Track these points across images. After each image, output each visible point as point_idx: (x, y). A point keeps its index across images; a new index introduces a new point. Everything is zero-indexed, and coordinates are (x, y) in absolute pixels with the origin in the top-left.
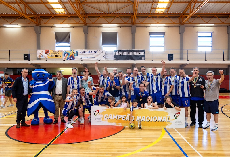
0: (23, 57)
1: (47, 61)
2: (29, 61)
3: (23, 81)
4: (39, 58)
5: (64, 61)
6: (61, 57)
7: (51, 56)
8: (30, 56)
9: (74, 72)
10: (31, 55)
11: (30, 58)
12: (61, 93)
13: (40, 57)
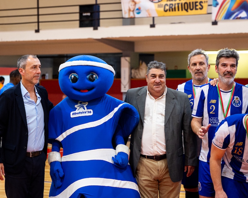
0: (77, 17)
1: (153, 26)
2: (96, 28)
3: (25, 100)
4: (126, 16)
5: (215, 23)
6: (204, 11)
7: (167, 8)
8: (99, 12)
9: (223, 69)
10: (102, 8)
11: (99, 19)
12: (161, 150)
13: (132, 15)
